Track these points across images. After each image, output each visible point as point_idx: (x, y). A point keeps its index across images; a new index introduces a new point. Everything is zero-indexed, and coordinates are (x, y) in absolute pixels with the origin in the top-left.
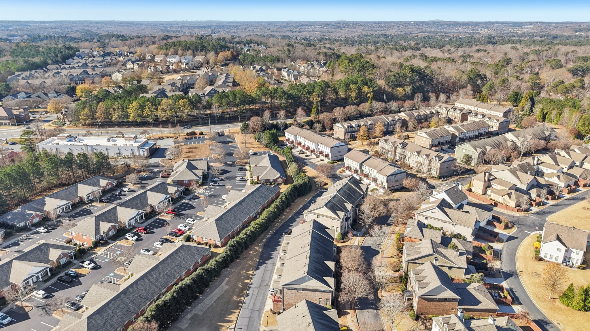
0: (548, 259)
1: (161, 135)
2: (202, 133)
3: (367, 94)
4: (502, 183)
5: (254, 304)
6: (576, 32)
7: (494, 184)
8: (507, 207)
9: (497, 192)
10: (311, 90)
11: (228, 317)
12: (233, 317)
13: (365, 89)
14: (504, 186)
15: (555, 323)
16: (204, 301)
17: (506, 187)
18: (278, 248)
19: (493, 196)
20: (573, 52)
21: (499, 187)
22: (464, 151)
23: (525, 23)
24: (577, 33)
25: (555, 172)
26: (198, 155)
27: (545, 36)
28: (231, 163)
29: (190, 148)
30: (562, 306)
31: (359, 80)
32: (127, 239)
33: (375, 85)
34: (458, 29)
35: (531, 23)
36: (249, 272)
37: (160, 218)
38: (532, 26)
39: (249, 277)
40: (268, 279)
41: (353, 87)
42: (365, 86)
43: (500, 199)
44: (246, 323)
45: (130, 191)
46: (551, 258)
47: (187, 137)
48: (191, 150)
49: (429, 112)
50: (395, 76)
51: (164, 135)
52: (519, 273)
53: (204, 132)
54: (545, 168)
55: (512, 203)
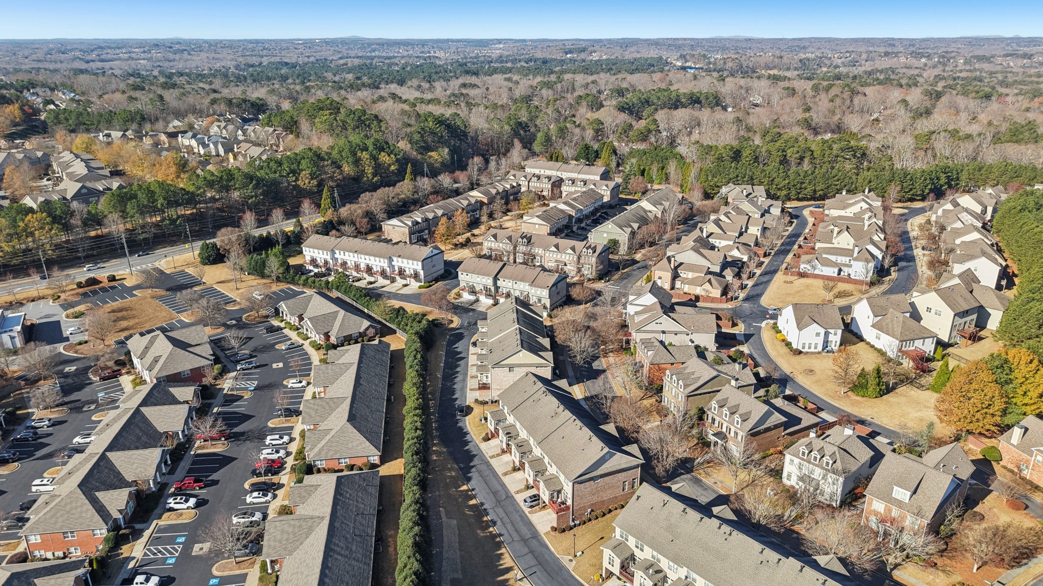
0: (806, 350)
1: (10, 298)
2: (114, 276)
3: (390, 165)
4: (692, 268)
5: (516, 530)
6: (567, 53)
7: (683, 274)
8: (713, 300)
9: (692, 282)
10: (294, 166)
11: (501, 565)
12: (507, 561)
13: (384, 158)
14: (697, 272)
15: (869, 419)
16: (445, 555)
17: (701, 272)
18: (468, 438)
19: (687, 288)
20: (593, 82)
21: (690, 275)
22: (605, 235)
23: (491, 40)
24: (568, 56)
25: (731, 243)
26: (146, 321)
27: (531, 60)
28: (234, 322)
29: (113, 311)
30: (859, 398)
31: (369, 143)
32: (171, 510)
33: (396, 150)
34: (399, 52)
35: (499, 41)
36: (462, 489)
37: (199, 452)
38: (501, 46)
39: (468, 496)
40: (500, 488)
41: (365, 155)
42: (383, 154)
43: (698, 291)
44: (533, 562)
45: (53, 425)
46: (810, 348)
47: (81, 290)
48: (120, 315)
49: (508, 186)
50: (419, 133)
51: (20, 297)
52: (791, 375)
53: (119, 274)
54: (718, 241)
55: (716, 293)
